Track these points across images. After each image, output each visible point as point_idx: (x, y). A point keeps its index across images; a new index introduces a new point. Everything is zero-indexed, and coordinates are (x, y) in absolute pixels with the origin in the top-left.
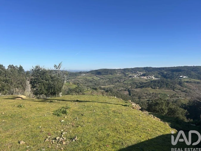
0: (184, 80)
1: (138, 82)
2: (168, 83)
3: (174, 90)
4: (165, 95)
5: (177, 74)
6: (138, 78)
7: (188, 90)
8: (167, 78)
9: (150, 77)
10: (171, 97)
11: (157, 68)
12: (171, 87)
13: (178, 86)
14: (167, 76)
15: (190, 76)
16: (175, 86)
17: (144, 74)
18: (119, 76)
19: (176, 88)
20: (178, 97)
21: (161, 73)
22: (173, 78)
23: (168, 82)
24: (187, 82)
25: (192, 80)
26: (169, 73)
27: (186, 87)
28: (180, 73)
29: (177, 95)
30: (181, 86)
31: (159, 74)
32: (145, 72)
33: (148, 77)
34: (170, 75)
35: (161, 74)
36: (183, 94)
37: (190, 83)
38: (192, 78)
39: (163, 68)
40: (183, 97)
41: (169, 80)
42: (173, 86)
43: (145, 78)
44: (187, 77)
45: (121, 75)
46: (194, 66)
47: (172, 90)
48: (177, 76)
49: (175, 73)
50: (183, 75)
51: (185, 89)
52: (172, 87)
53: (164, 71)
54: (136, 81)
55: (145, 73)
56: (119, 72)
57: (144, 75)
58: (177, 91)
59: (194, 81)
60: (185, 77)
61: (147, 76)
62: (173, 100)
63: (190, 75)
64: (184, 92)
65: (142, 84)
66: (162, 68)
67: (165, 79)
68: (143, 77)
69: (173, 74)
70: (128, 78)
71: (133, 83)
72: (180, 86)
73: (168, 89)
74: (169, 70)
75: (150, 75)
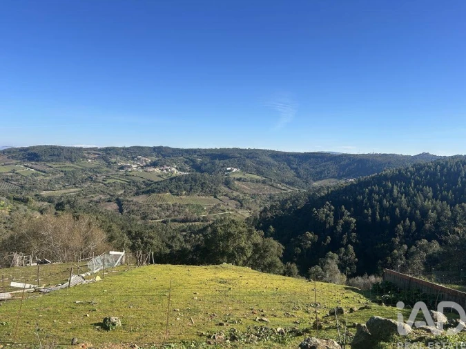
0: (234, 176)
1: (142, 180)
2: (204, 183)
3: (215, 197)
4: (199, 207)
5: (221, 165)
6: (141, 171)
7: (241, 195)
8: (202, 172)
9: (167, 170)
10: (211, 211)
11: (182, 150)
12: (210, 191)
13: (224, 189)
14: (203, 167)
15: (244, 168)
16: (219, 189)
17: (155, 162)
18: (93, 166)
19: (220, 192)
20: (224, 211)
21: (191, 160)
22: (214, 171)
23: (205, 179)
24: (239, 180)
25: (248, 176)
26: (206, 162)
27: (237, 190)
28: (227, 161)
29: (222, 207)
30: (229, 187)
31: (186, 162)
32: (155, 159)
33: (162, 170)
34: (209, 165)
35: (191, 164)
36: (232, 204)
37: (243, 181)
38: (246, 171)
39: (195, 151)
40: (232, 211)
41: (206, 175)
42: (215, 189)
43: (157, 170)
44: (239, 170)
45: (97, 163)
46: (249, 150)
47: (212, 197)
48: (222, 167)
49: (217, 161)
50: (232, 166)
51: (235, 194)
52: (213, 190)
53: (196, 156)
54: (137, 179)
55: (157, 159)
56: (92, 156)
57: (154, 165)
58: (221, 197)
59: (251, 178)
60: (235, 170)
61: (161, 166)
62: (215, 217)
63: (244, 166)
64: (234, 199)
65: (151, 184)
66: (192, 150)
67: (199, 174)
68: (151, 169)
69: (213, 164)
70: (117, 171)
71: (130, 182)
72: (226, 189)
73: (206, 194)
74: (206, 155)
75: (168, 166)
